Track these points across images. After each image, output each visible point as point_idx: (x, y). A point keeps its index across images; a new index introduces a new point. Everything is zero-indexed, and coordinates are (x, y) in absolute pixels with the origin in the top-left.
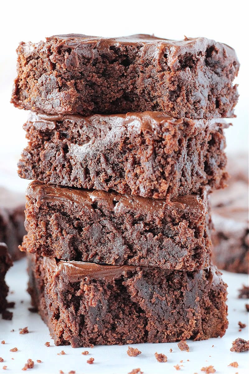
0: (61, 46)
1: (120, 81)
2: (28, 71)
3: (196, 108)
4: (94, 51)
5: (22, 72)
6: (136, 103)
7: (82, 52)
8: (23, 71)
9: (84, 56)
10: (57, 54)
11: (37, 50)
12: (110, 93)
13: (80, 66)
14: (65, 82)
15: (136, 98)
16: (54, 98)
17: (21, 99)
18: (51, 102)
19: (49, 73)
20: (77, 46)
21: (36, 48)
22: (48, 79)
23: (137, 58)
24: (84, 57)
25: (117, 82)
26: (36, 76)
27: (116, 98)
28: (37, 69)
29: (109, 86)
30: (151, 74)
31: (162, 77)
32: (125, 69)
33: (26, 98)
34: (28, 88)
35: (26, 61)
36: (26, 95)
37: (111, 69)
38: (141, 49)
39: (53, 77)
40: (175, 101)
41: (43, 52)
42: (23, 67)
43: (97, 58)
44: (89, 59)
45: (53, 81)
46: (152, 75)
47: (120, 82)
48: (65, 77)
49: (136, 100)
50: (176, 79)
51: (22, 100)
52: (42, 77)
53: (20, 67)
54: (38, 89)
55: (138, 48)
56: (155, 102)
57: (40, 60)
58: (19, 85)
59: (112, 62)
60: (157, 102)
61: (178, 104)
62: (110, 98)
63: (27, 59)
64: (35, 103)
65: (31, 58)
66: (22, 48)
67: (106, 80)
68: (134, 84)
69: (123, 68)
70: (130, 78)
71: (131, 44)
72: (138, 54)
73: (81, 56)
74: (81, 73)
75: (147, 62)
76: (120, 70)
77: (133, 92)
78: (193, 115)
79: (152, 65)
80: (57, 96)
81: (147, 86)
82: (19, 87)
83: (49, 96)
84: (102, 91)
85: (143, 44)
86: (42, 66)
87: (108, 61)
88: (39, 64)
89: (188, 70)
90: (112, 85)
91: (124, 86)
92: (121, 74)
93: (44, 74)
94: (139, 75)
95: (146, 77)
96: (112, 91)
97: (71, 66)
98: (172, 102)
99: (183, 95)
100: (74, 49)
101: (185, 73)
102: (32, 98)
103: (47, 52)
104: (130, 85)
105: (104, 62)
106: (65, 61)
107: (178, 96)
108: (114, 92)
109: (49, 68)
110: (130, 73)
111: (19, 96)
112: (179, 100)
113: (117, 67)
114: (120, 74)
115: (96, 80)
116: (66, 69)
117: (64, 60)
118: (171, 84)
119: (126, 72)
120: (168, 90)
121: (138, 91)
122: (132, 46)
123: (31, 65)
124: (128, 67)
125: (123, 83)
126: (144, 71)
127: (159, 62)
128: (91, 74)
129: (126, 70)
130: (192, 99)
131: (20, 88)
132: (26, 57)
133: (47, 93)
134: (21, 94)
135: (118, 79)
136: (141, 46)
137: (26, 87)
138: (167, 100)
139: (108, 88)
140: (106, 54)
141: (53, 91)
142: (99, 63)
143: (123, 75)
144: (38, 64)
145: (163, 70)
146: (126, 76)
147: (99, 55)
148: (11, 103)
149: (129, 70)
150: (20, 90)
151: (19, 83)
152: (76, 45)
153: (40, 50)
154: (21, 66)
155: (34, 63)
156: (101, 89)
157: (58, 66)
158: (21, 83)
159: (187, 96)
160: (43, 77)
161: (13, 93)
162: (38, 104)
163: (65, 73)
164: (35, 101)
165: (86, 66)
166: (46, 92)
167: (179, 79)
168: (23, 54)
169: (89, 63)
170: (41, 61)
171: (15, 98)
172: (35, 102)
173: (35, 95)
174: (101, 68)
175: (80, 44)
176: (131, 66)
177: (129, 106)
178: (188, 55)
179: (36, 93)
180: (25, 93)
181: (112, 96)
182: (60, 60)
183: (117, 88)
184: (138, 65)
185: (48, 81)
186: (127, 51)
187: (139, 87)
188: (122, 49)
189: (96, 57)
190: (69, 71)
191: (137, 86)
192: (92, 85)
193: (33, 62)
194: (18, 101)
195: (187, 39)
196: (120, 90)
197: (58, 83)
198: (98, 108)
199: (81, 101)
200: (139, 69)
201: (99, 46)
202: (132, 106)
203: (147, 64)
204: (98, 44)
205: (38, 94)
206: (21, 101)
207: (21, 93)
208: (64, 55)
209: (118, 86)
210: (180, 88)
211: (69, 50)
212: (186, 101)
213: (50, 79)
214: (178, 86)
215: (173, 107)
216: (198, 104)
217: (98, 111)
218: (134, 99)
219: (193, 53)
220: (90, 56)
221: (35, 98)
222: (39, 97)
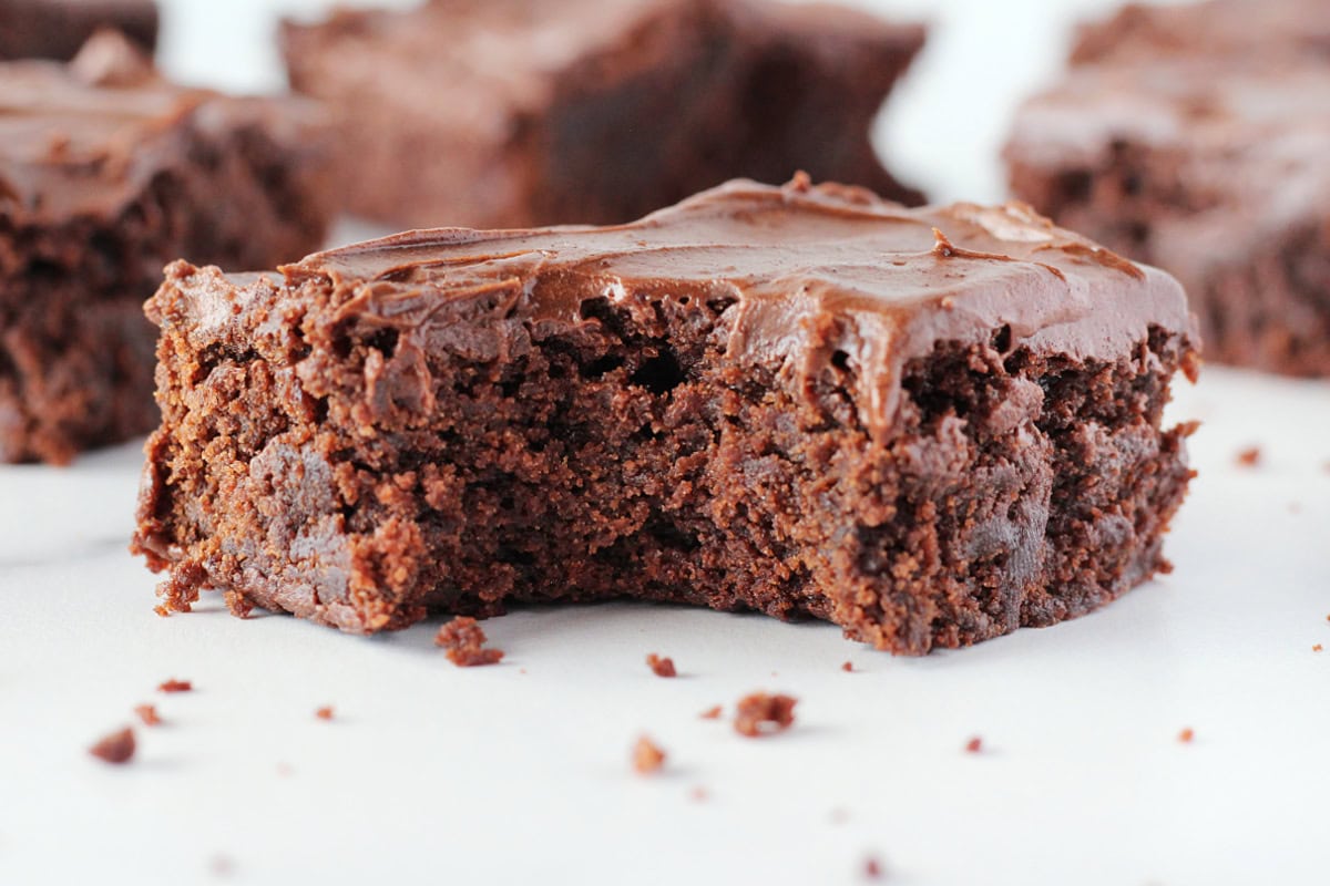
0: (350, 321)
1: (634, 457)
2: (205, 413)
3: (988, 591)
4: (505, 328)
5: (180, 409)
6: (706, 559)
7: (449, 336)
8: (187, 410)
9: (459, 357)
10: (330, 354)
11: (242, 318)
12: (586, 516)
13: (443, 404)
14: (371, 487)
15: (707, 535)
16: (323, 560)
17: (180, 539)
18: (309, 573)
19: (296, 433)
20: (426, 312)
21: (238, 310)
22: (294, 467)
23: (709, 353)
24: (459, 361)
25: (619, 462)
26: (241, 439)
27: (614, 534)
28: (244, 406)
29: (579, 483)
30: (772, 436)
31: (826, 454)
32: (653, 407)
33: (200, 536)
34: (210, 487)
35: (196, 362)
36: (201, 520)
37: (588, 404)
38: (730, 313)
39: (314, 457)
40: (885, 569)
41: (271, 336)
42: (185, 388)
43: (524, 359)
44: (485, 366)
45: (315, 478)
46: (778, 441)
47: (630, 466)
48: (372, 460)
49: (708, 544)
50: (892, 475)
51: (185, 546)
52: (269, 452)
53: (173, 387)
54: (251, 504)
55: (717, 306)
56: (793, 561)
57: (256, 369)
58: (169, 471)
59: (594, 370)
60: (802, 565)
61: (901, 585)
62: (587, 538)
63: (202, 353)
64: (239, 569)
65: (221, 351)
66: (181, 295)
67: (565, 459)
68: (698, 475)
69: (646, 401)
70: (677, 446)
71: (682, 292)
72: (715, 336)
73: (445, 356)
74: (447, 436)
75: (757, 378)
76: (632, 409)
77: (692, 507)
78: (971, 625)
79: (778, 394)
80: (333, 553)
81: (754, 493)
82: (170, 481)
83: (301, 547)
84: (549, 507)
85: (739, 293)
86: (269, 398)
87: (573, 368)
88: (255, 389)
89: (951, 431)
90: (595, 476)
91: (653, 486)
92: (637, 429)
93: (275, 439)
94: (718, 433)
95: (753, 452)
96: (594, 505)
97: (396, 414)
98: (871, 580)
99: (923, 544)
100: (408, 330)
101: (934, 445)
102: (225, 542)
103: (286, 341)
104: (677, 481)
105: (556, 372)
106: (370, 391)
107: (900, 546)
108: (607, 513)
109: (298, 414)
110: (679, 425)
111: (168, 519)
112: (905, 567)
113: (617, 399)
114: (632, 428)
115: (519, 465)
116: (376, 427)
117: (364, 387)
118: (865, 494)
119: (659, 418)
120: (850, 522)
121: (715, 509)
122: (684, 301)
123: (219, 388)
124: (670, 393)
125: (648, 468)
126: (741, 415)
127: (811, 390)
128: (493, 433)
129: (658, 409)
130: (963, 554)
131: (176, 485)
132: (195, 346)
133: (292, 528)
134: (180, 512)
135: (622, 448)
136: (731, 301)
137: (201, 481)
138: (848, 571)
139: (576, 491)
140: (566, 335)
141: (316, 523)
142: (535, 375)
143: (646, 432)
144: (248, 386)
145: (830, 423)
146: (661, 436)
147: (534, 343)
148: (135, 552)
149: (672, 411)
150: (176, 492)
151: (169, 464)
152: (421, 308)
153: (258, 324)
154: (177, 383)
155: (232, 382)
156: (545, 499)
157: (336, 412)
158: (177, 465)
159: (944, 538)
160: (273, 454)
161: (142, 510)
162: (251, 572)
163: (369, 443)
164: (240, 557)
165: (473, 396)
166: (288, 526)
167: (904, 476)
168: (183, 328)
169: (487, 380)
170: (260, 375)
171: (149, 532)
172: (239, 563)
173: (241, 530)
174: (544, 401)
175: (439, 302)
176: (681, 391)
177: (677, 574)
178: (948, 350)
179: (241, 524)
180: (194, 509)
181: (594, 528)
182: (343, 387)
183: (620, 492)
184: (716, 389)
185: (293, 477)
186: (662, 320)
187: (720, 491)
188: (637, 315)
189: (520, 352)
190: (388, 433)
191: (709, 483)
192: (502, 484)
193: (226, 377)
194: (166, 549)
195: (947, 252)
196: (633, 501)
197: (338, 489)
198: (532, 579)
199: (449, 563)
200: (721, 406)
201: (532, 300)
202: (689, 573)
203: (754, 387)
204: (527, 289)
205: (253, 529)
206: (179, 550)
207: (177, 506)
208: (362, 363)
209: (623, 484)
210: (908, 510)
211: (385, 340)
212: (937, 566)
213: (302, 469)
214: (901, 502)
215: (877, 604)
216: (998, 571)
217: (535, 593)
218: (701, 538)
219: (968, 337)
220: (487, 356)
221: (240, 543)
222: (257, 543)
